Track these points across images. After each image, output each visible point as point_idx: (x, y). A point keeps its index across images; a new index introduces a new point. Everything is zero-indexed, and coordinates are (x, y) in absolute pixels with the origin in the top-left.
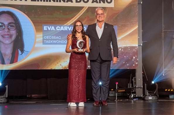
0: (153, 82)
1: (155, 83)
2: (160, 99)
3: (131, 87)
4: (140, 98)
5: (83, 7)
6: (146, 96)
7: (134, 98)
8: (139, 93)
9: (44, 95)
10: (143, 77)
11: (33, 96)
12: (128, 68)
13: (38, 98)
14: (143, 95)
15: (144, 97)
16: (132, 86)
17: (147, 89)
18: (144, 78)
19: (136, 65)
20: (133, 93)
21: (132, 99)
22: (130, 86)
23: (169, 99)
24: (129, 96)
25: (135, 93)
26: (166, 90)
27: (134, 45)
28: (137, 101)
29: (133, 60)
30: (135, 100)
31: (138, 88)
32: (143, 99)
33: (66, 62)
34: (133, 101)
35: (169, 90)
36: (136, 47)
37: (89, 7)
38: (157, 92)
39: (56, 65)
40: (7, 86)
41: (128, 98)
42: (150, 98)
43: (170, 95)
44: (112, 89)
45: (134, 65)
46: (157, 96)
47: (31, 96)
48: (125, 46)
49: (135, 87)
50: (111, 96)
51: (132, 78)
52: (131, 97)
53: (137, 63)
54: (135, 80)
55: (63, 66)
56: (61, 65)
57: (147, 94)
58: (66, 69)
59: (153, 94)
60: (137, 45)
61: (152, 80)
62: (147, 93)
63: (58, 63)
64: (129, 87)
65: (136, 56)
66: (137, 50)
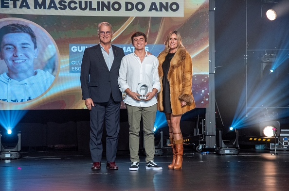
0: (231, 129)
1: (234, 130)
3: (198, 134)
4: (211, 150)
5: (128, 18)
6: (221, 148)
7: (204, 150)
8: (211, 143)
9: (72, 145)
10: (216, 118)
14: (217, 147)
15: (219, 150)
16: (201, 132)
17: (223, 138)
19: (205, 101)
20: (202, 143)
22: (197, 132)
23: (255, 151)
24: (196, 146)
25: (204, 142)
26: (251, 139)
27: (203, 73)
28: (207, 156)
29: (201, 95)
30: (204, 153)
32: (217, 153)
34: (201, 156)
35: (255, 139)
36: (206, 75)
37: (136, 17)
38: (237, 142)
40: (19, 135)
42: (227, 151)
43: (256, 145)
45: (203, 102)
46: (237, 148)
47: (54, 146)
49: (205, 135)
51: (200, 121)
52: (198, 150)
53: (207, 99)
57: (223, 145)
59: (231, 146)
60: (208, 73)
61: (230, 125)
62: (223, 143)
64: (195, 135)
65: (206, 89)
66: (207, 80)
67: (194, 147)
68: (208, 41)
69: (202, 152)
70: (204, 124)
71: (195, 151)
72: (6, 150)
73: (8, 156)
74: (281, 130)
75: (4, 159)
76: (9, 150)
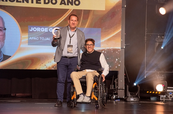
0: (135, 84)
1: (137, 85)
2: (141, 101)
3: (113, 88)
4: (121, 99)
6: (128, 97)
7: (116, 99)
8: (121, 94)
9: (28, 94)
10: (125, 78)
11: (17, 95)
13: (22, 97)
14: (125, 97)
15: (126, 99)
16: (114, 87)
17: (130, 91)
18: (126, 80)
21: (114, 100)
22: (112, 87)
23: (150, 101)
24: (111, 97)
25: (116, 94)
26: (148, 92)
27: (117, 48)
28: (119, 102)
29: (116, 62)
30: (117, 101)
31: (120, 89)
32: (125, 100)
33: (51, 62)
34: (114, 102)
35: (151, 92)
36: (119, 49)
37: (74, 10)
38: (139, 94)
39: (40, 65)
41: (110, 99)
42: (132, 99)
43: (151, 97)
45: (116, 67)
46: (138, 97)
47: (15, 95)
48: (108, 48)
49: (117, 89)
51: (114, 80)
52: (113, 98)
53: (119, 65)
54: (117, 82)
55: (48, 67)
56: (45, 65)
57: (129, 95)
58: (50, 69)
59: (135, 96)
60: (120, 48)
61: (134, 82)
62: (129, 94)
63: (42, 63)
64: (111, 88)
65: (119, 58)
66: (119, 52)
68: (121, 26)
70: (117, 80)
74: (168, 87)
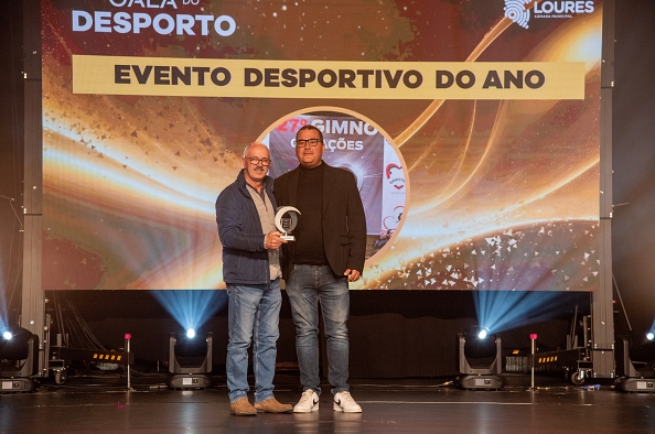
0: (650, 337)
3: (575, 347)
4: (605, 382)
5: (428, 102)
6: (628, 377)
7: (589, 380)
8: (604, 366)
10: (614, 314)
12: (568, 289)
14: (617, 374)
15: (623, 382)
16: (581, 342)
17: (632, 357)
18: (618, 319)
19: (591, 278)
20: (584, 366)
21: (582, 386)
22: (572, 343)
24: (570, 373)
25: (589, 365)
27: (587, 218)
28: (597, 394)
29: (583, 263)
30: (590, 388)
32: (619, 388)
34: (583, 394)
36: (595, 222)
37: (447, 101)
42: (642, 385)
44: (517, 349)
45: (586, 279)
48: (558, 219)
49: (591, 348)
50: (512, 372)
51: (580, 318)
52: (576, 380)
53: (595, 273)
54: (589, 326)
55: (368, 281)
57: (632, 371)
58: (376, 288)
59: (651, 374)
60: (598, 219)
61: (647, 329)
62: (632, 368)
64: (569, 348)
65: (593, 252)
66: (595, 232)
67: (566, 375)
68: (598, 150)
69: (584, 384)
70: (590, 323)
71: (569, 382)
72: (184, 370)
73: (187, 382)
75: (180, 389)
76: (190, 370)
